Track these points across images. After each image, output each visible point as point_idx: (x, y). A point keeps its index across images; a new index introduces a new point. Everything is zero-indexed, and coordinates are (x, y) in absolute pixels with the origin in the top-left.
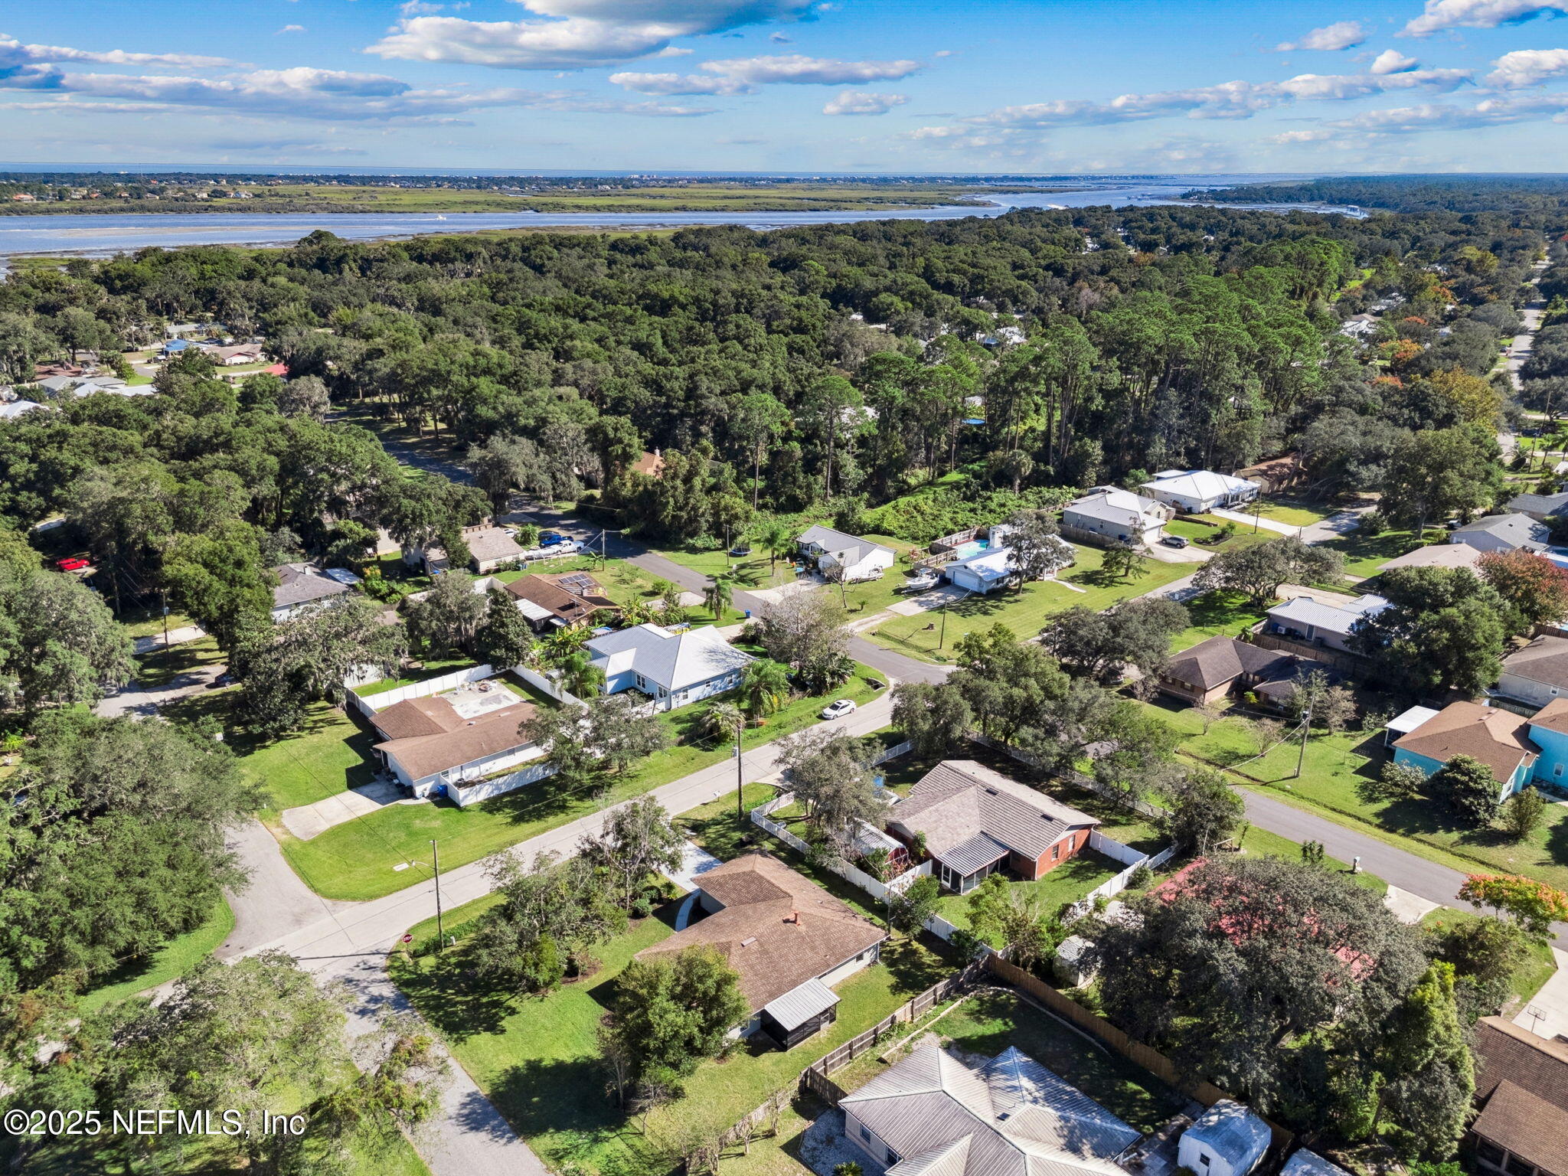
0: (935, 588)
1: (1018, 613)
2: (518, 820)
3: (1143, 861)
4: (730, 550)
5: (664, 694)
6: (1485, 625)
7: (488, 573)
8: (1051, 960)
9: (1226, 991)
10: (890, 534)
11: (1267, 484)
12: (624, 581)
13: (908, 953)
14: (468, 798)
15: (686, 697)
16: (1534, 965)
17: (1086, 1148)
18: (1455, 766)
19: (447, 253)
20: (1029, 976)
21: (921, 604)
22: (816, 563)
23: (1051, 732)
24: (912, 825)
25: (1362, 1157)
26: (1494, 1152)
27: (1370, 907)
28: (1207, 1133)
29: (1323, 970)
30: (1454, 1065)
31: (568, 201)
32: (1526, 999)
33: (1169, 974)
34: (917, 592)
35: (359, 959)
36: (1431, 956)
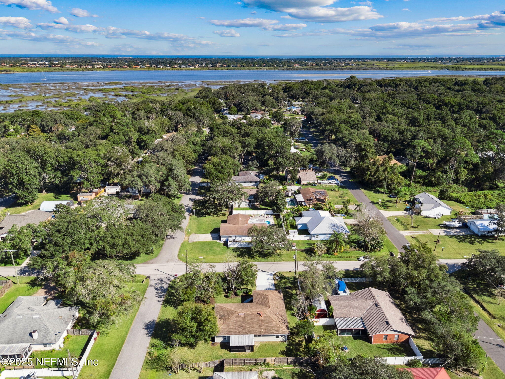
3: (420, 357)
4: (390, 194)
7: (303, 185)
12: (341, 197)
14: (232, 246)
15: (318, 237)
19: (389, 84)
21: (445, 232)
22: (415, 207)
31: (463, 66)
34: (448, 227)
35: (169, 276)
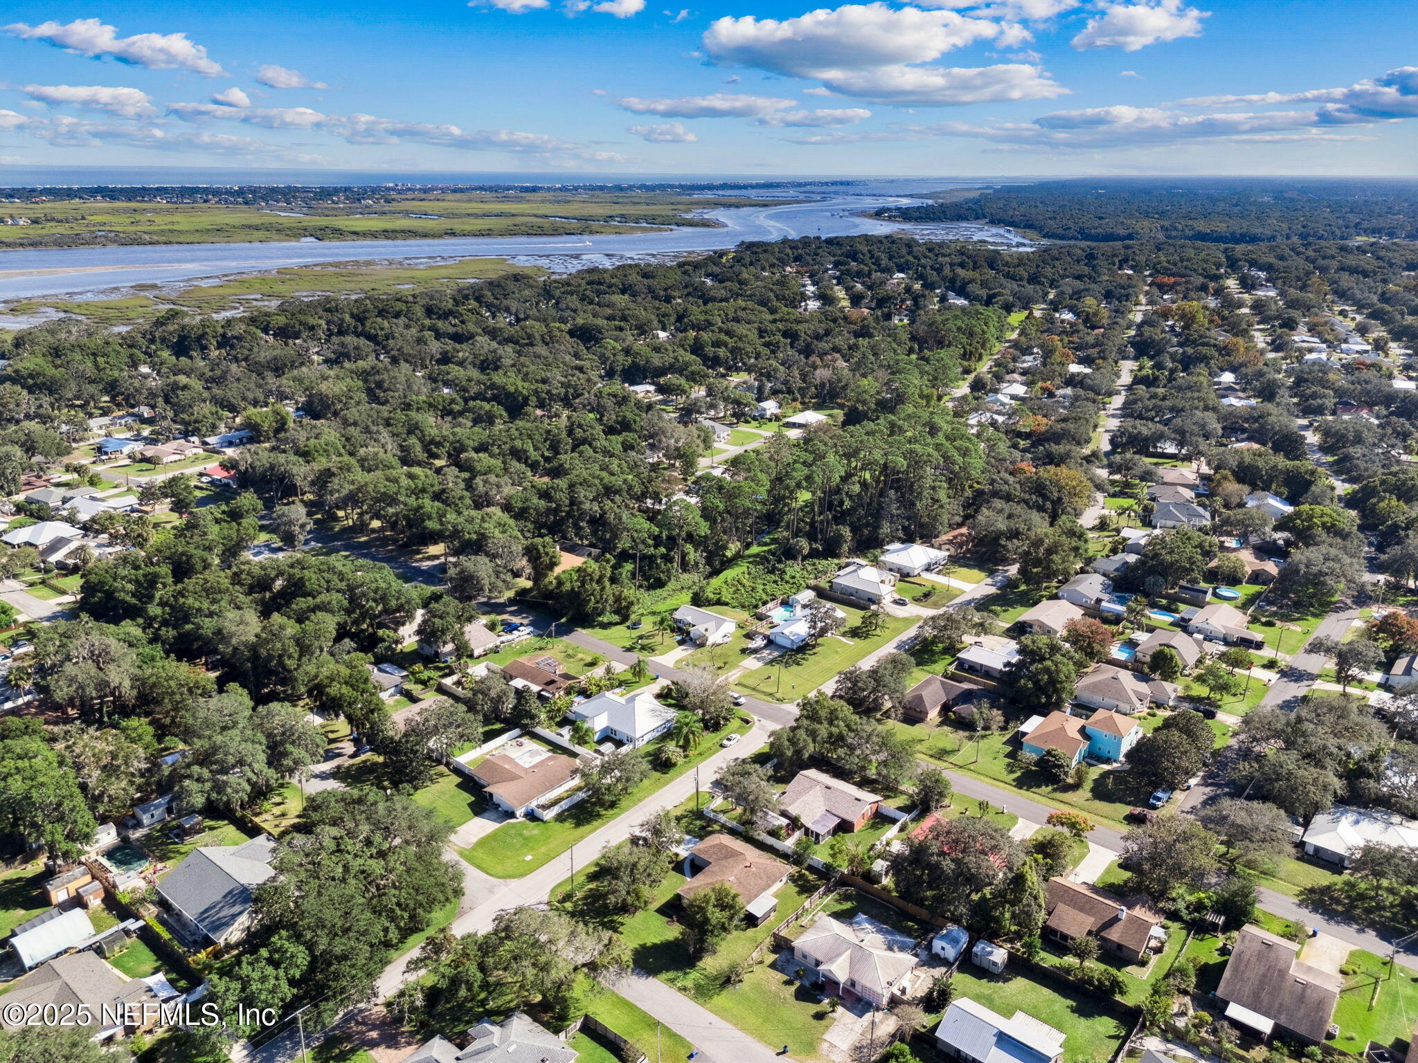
0: (766, 646)
1: (818, 662)
2: (578, 825)
3: (904, 818)
4: (628, 624)
5: (630, 740)
6: (1064, 669)
7: (481, 657)
8: (869, 871)
9: (947, 878)
10: (726, 604)
11: (952, 550)
12: (569, 656)
13: (801, 876)
14: (547, 815)
15: (643, 740)
16: (1076, 850)
17: (896, 948)
18: (1049, 753)
20: (859, 880)
21: (758, 659)
22: (688, 633)
23: (852, 748)
24: (793, 810)
25: (1004, 941)
26: (1054, 932)
27: (1002, 836)
28: (943, 937)
29: (984, 864)
30: (1036, 898)
31: (341, 223)
32: (1075, 867)
33: (923, 873)
34: (755, 651)
36: (1028, 853)
